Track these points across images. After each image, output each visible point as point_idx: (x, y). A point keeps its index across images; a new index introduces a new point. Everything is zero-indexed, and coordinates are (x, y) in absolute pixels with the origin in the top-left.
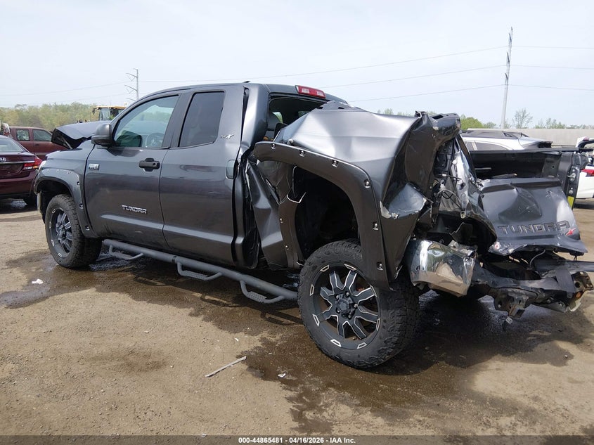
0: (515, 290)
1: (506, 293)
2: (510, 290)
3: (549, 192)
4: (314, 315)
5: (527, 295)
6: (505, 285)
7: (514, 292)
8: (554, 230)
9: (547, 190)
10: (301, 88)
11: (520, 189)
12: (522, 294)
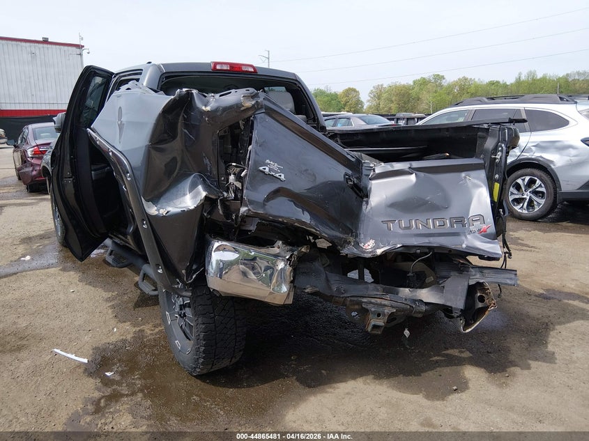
0: (373, 300)
1: (360, 303)
2: (365, 300)
3: (465, 177)
4: (167, 313)
5: (392, 307)
6: (360, 294)
7: (371, 303)
8: (464, 225)
9: (463, 174)
10: (216, 64)
11: (422, 174)
12: (385, 305)
